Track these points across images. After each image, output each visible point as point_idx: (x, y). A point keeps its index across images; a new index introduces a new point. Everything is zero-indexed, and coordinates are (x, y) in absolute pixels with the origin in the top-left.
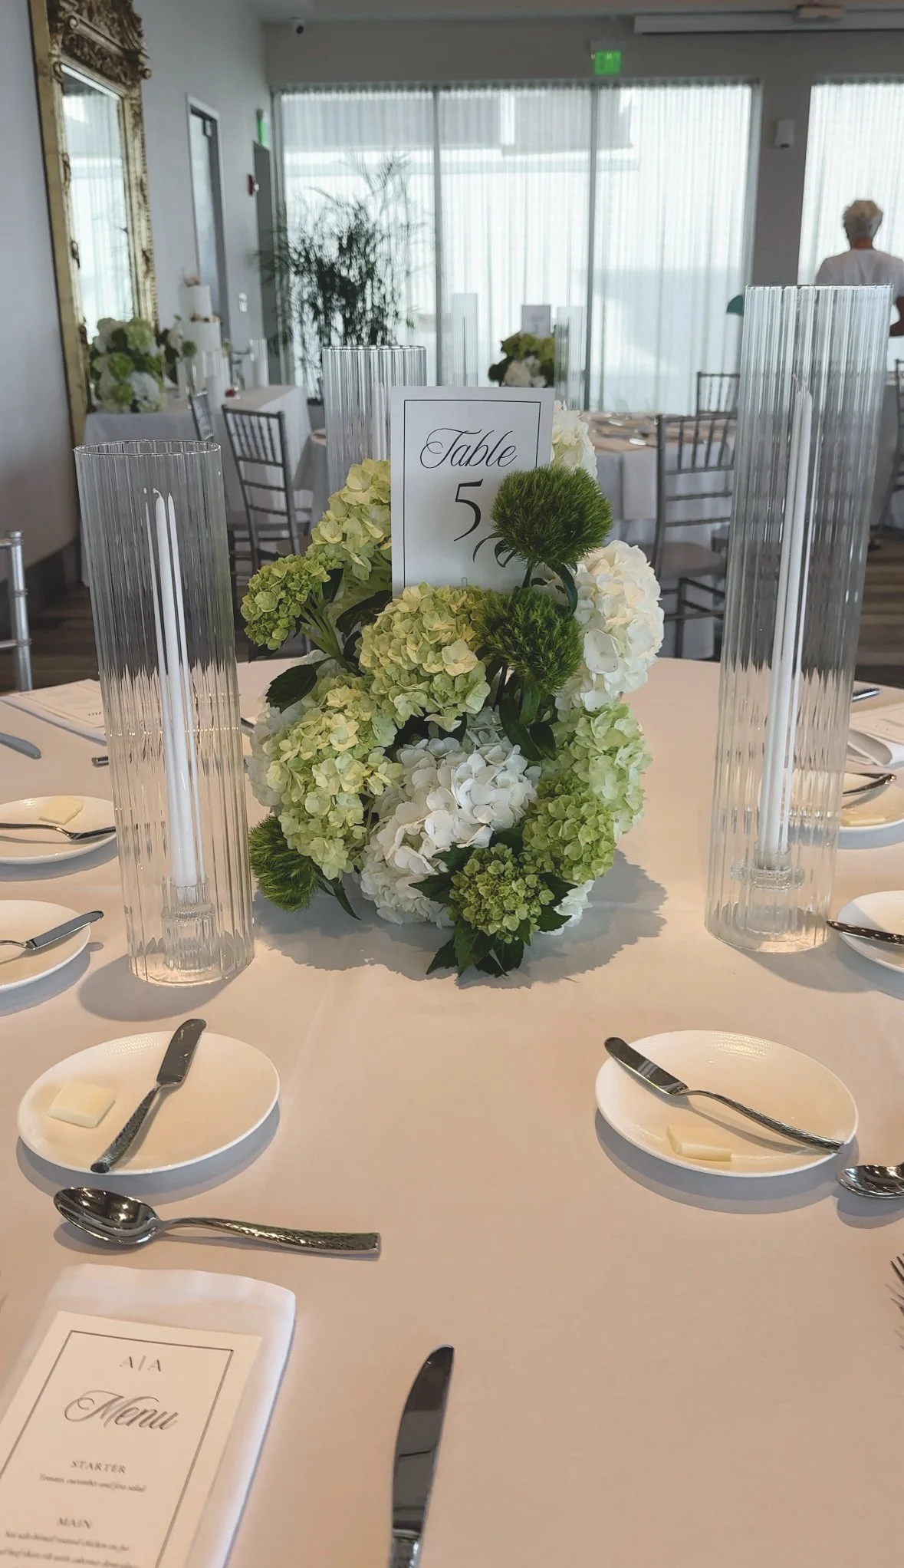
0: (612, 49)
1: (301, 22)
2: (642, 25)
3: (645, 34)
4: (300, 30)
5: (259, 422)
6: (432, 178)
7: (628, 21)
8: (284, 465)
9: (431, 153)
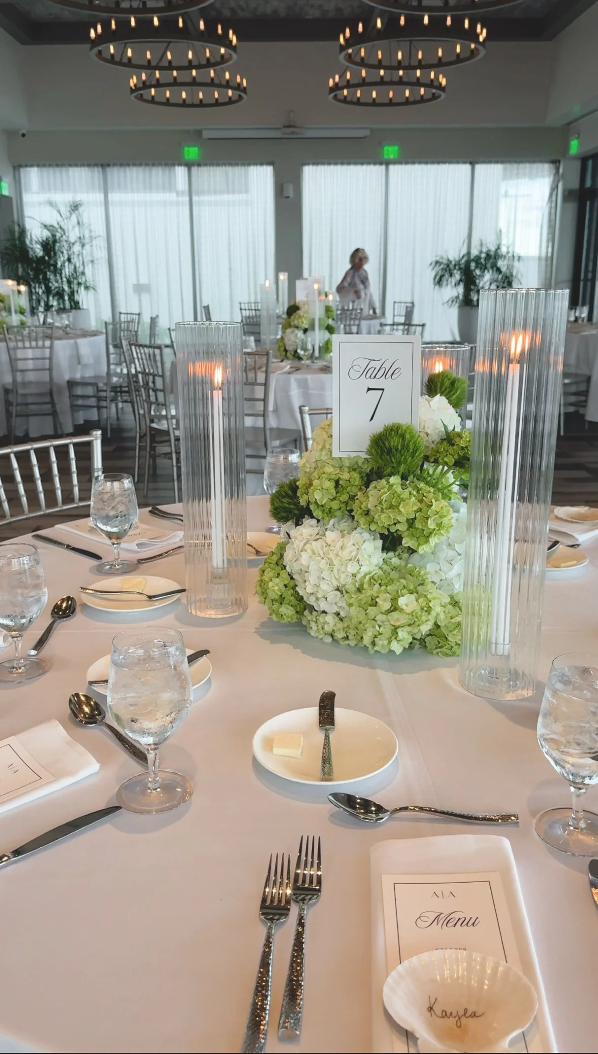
0: (194, 145)
1: (24, 131)
2: (206, 134)
3: (209, 139)
4: (23, 135)
5: (154, 353)
6: (103, 208)
7: (199, 133)
8: (163, 376)
9: (102, 196)
